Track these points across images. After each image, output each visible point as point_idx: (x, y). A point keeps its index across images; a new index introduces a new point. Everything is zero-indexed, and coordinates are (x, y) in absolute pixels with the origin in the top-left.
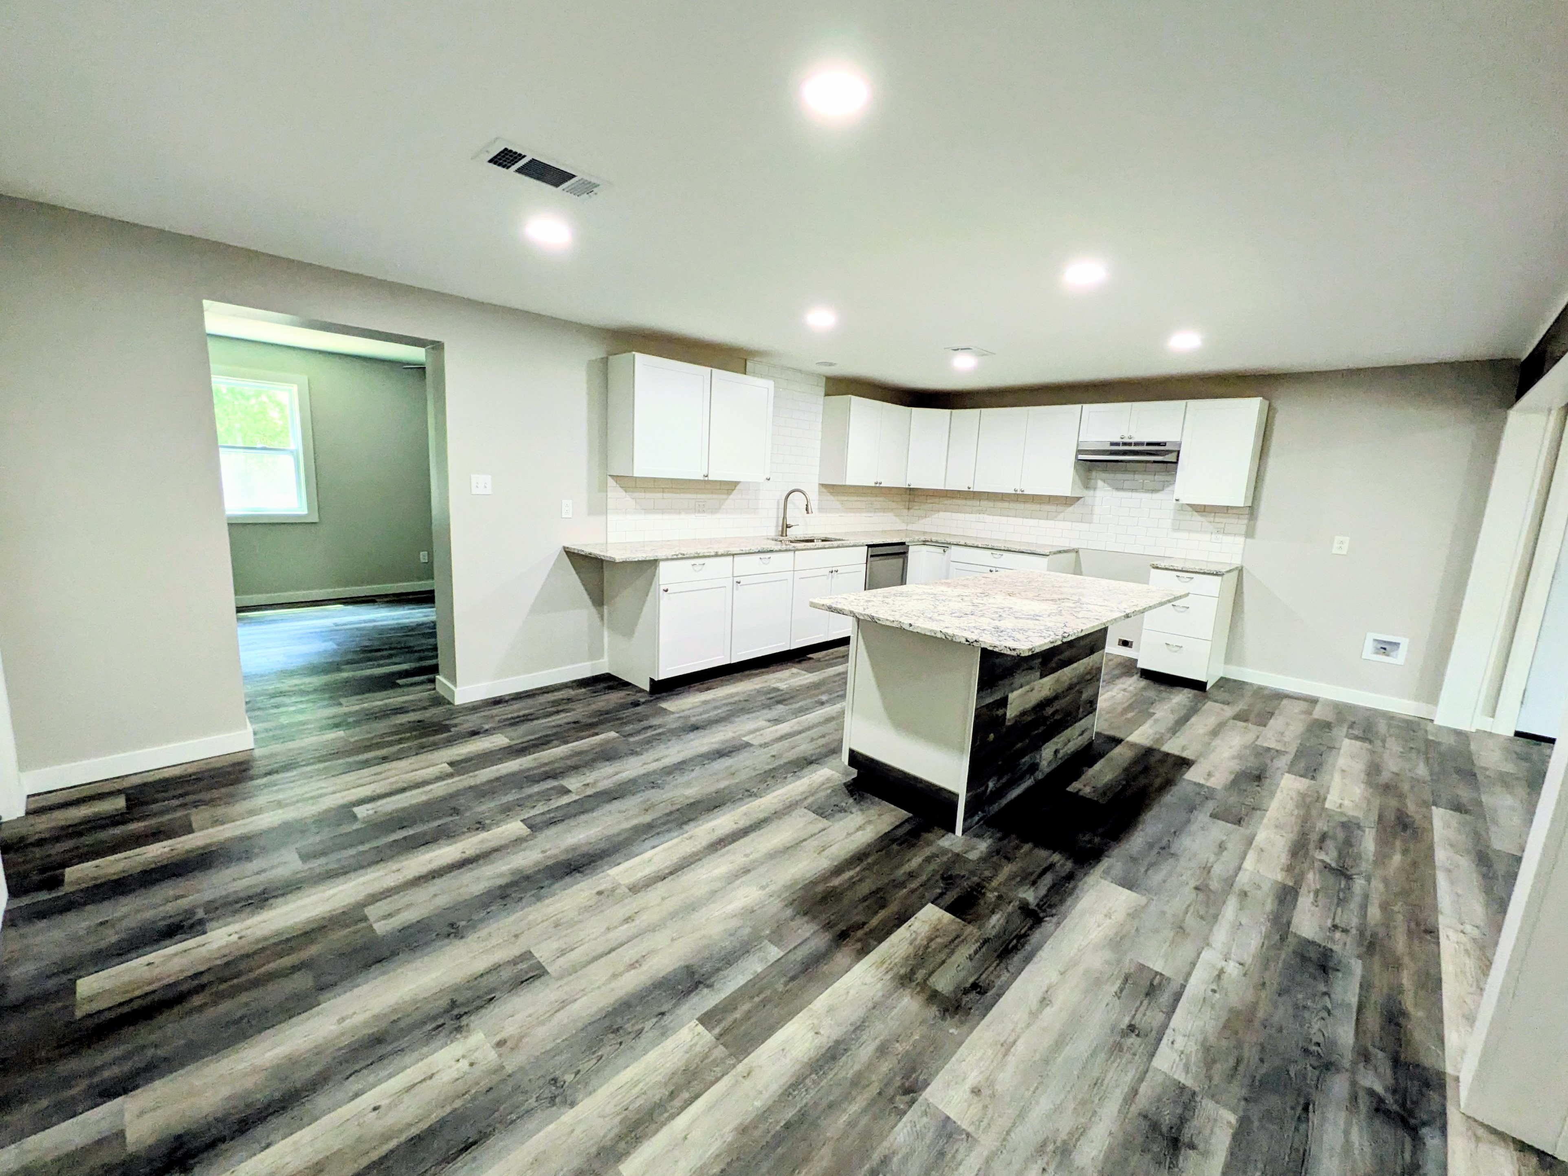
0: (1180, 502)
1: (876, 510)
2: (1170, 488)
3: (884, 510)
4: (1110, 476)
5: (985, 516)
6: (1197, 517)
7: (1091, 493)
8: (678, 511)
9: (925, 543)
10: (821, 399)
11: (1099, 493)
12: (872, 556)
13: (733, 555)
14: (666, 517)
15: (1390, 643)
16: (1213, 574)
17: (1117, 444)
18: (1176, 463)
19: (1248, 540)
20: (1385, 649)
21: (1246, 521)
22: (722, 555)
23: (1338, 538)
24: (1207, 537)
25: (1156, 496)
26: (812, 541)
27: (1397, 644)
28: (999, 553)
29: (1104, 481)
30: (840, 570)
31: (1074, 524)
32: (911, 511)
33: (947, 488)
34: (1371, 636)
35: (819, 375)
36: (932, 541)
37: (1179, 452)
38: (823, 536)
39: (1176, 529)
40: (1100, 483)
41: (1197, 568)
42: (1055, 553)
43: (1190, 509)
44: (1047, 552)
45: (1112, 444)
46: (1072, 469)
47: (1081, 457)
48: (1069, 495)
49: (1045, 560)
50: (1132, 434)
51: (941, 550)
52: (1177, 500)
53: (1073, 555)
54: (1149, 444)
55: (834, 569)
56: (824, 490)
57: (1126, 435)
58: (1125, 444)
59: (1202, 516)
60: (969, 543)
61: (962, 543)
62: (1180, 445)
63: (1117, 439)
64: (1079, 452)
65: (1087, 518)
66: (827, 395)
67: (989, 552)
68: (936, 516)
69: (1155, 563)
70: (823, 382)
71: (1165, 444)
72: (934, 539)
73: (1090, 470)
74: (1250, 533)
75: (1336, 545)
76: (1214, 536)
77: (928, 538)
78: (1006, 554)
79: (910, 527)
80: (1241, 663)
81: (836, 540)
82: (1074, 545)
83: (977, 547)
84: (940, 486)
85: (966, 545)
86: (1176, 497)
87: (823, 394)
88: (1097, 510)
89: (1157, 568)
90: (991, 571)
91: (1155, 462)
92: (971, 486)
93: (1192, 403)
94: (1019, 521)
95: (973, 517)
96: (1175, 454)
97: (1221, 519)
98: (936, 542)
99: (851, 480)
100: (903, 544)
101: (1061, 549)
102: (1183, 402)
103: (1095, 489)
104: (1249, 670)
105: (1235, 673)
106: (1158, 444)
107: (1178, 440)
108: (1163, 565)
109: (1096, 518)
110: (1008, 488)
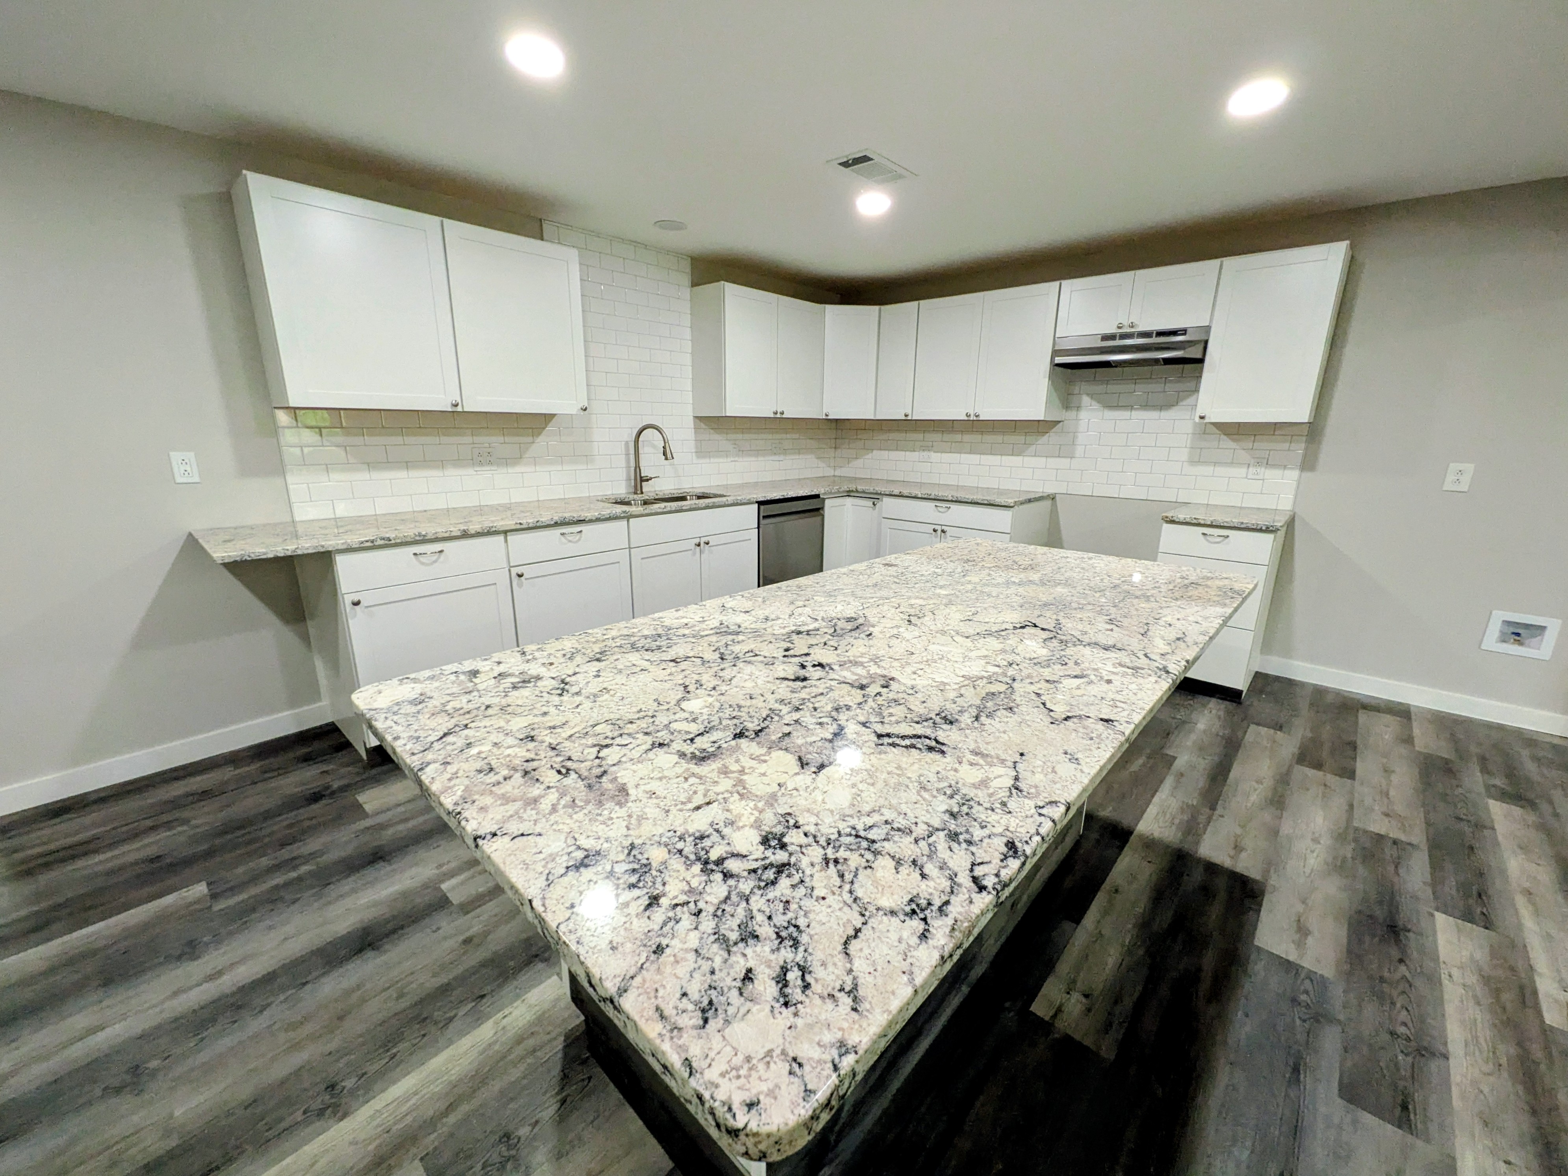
0: (1207, 420)
1: (785, 452)
2: (1190, 401)
3: (799, 451)
4: (1100, 388)
5: (933, 455)
6: (1227, 443)
7: (1072, 414)
8: (441, 463)
9: (849, 494)
10: (686, 292)
11: (1084, 415)
12: (764, 517)
13: (505, 532)
14: (414, 473)
15: (1527, 626)
16: (1260, 530)
17: (1112, 337)
18: (1201, 361)
19: (1308, 475)
20: (1518, 634)
21: (1303, 445)
22: (479, 534)
23: (1454, 467)
24: (1242, 471)
25: (1164, 414)
26: (683, 499)
27: (1541, 629)
28: (944, 505)
29: (1092, 396)
30: (713, 541)
31: (1049, 459)
32: (839, 450)
33: (879, 417)
34: (1499, 616)
35: (678, 254)
36: (857, 491)
37: (1206, 342)
38: (699, 491)
39: (1194, 461)
40: (1086, 400)
41: (1236, 521)
42: (1022, 503)
43: (1215, 430)
44: (1010, 501)
45: (1105, 338)
46: (1046, 381)
47: (1059, 360)
48: (1042, 419)
49: (1007, 514)
50: (1133, 319)
51: (869, 503)
52: (1202, 418)
53: (1048, 503)
54: (1160, 334)
55: (703, 540)
56: (703, 425)
57: (1126, 323)
58: (1124, 336)
59: (1234, 440)
60: (906, 492)
61: (896, 492)
62: (1207, 329)
63: (1112, 330)
64: (1056, 353)
65: (1066, 451)
66: (694, 284)
67: (932, 504)
68: (870, 456)
69: (1170, 514)
70: (686, 265)
71: (1184, 332)
72: (860, 488)
73: (1070, 382)
74: (1308, 464)
75: (1450, 477)
76: (1252, 470)
77: (853, 487)
78: (954, 507)
79: (838, 473)
80: (1287, 652)
81: (716, 496)
82: (1049, 490)
83: (916, 497)
84: (868, 414)
85: (900, 496)
86: (1199, 412)
87: (686, 280)
88: (1081, 438)
89: (1172, 522)
90: (935, 531)
91: (1167, 361)
92: (909, 412)
93: (1231, 263)
94: (975, 458)
95: (915, 455)
96: (1201, 347)
97: (1263, 445)
98: (864, 492)
99: (733, 409)
100: (817, 496)
101: (1032, 496)
102: (1216, 262)
103: (1078, 408)
104: (1300, 663)
105: (1275, 666)
106: (1174, 333)
107: (1207, 324)
108: (1181, 517)
109: (1079, 451)
110: (957, 413)
